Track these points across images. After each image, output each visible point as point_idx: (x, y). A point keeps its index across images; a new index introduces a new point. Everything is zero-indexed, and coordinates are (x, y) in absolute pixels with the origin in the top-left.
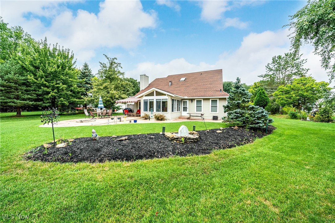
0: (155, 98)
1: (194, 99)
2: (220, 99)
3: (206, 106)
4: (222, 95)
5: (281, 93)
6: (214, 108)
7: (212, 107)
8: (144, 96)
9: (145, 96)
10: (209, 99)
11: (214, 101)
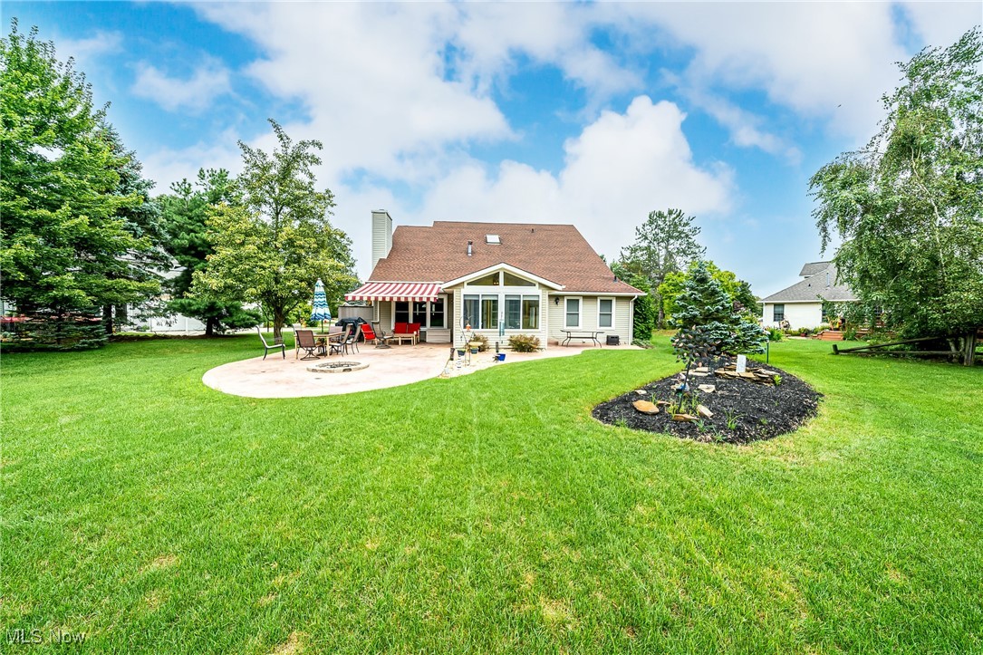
0: (502, 292)
1: (563, 296)
2: (618, 298)
3: (589, 314)
4: (626, 290)
5: (672, 287)
6: (606, 319)
7: (602, 317)
8: (465, 284)
9: (468, 284)
10: (595, 297)
11: (606, 303)
